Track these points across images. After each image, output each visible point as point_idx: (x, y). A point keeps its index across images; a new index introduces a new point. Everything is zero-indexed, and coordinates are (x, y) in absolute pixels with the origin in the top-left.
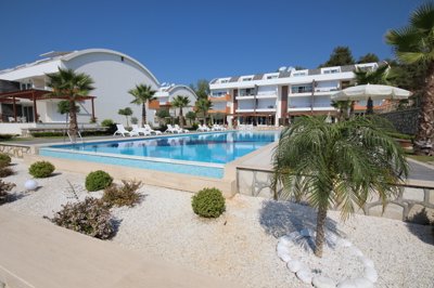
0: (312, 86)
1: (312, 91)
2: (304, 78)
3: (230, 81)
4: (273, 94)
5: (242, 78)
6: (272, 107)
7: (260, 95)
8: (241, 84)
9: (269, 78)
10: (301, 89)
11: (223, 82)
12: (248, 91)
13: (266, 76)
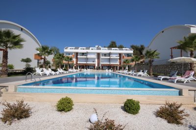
0: (110, 54)
1: (109, 56)
2: (106, 51)
3: (75, 49)
4: (95, 56)
5: (80, 48)
6: (94, 62)
7: (89, 56)
8: (80, 50)
9: (92, 49)
10: (105, 55)
11: (71, 49)
12: (83, 54)
13: (91, 48)
